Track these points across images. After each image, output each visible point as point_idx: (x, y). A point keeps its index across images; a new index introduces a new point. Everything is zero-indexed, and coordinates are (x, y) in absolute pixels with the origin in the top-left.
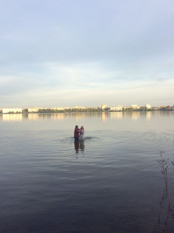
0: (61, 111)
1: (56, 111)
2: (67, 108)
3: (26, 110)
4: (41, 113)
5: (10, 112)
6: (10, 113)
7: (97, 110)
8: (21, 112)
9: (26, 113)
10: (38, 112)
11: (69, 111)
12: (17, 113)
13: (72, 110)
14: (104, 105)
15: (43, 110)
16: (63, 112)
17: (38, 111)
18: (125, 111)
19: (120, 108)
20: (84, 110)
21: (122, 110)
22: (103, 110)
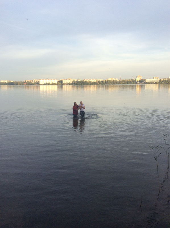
0: (94, 83)
1: (89, 83)
2: (100, 80)
3: (61, 82)
4: (75, 84)
6: (46, 84)
7: (131, 82)
8: (56, 83)
9: (60, 84)
10: (72, 84)
11: (102, 83)
13: (106, 82)
14: (139, 77)
15: (77, 81)
16: (96, 84)
17: (72, 82)
18: (162, 83)
19: (156, 80)
20: (117, 82)
21: (158, 82)
22: (138, 82)
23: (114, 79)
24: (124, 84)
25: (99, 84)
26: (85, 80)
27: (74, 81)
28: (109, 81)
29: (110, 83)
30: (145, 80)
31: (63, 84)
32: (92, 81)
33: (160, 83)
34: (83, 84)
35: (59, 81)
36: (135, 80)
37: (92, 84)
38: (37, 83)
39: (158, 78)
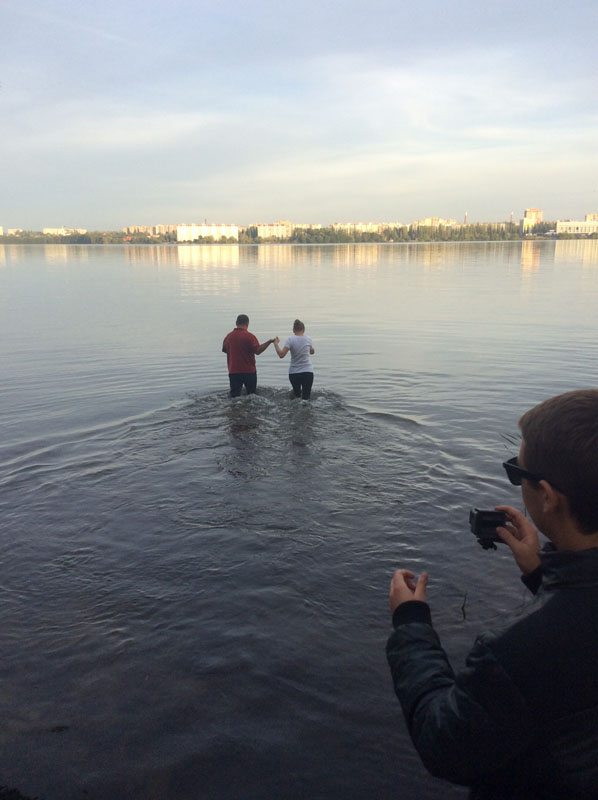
0: (370, 238)
1: (353, 237)
2: (392, 226)
3: (253, 233)
4: (301, 241)
5: (200, 237)
6: (200, 241)
7: (504, 233)
8: (236, 237)
10: (291, 240)
11: (398, 235)
12: (223, 241)
13: (411, 232)
14: (534, 214)
15: (309, 231)
16: (377, 241)
17: (290, 235)
19: (596, 224)
20: (452, 231)
22: (528, 232)
23: (441, 221)
24: (477, 239)
25: (389, 239)
26: (337, 227)
27: (297, 229)
28: (424, 228)
29: (428, 238)
30: (554, 227)
31: (260, 241)
32: (362, 228)
34: (331, 242)
35: (245, 230)
36: (517, 224)
37: (363, 241)
38: (169, 237)
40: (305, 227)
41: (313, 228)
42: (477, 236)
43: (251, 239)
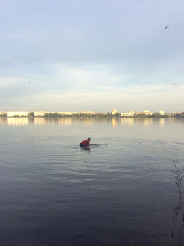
0: (69, 116)
2: (75, 113)
3: (32, 114)
11: (77, 116)
16: (71, 117)
17: (44, 115)
18: (137, 117)
20: (93, 115)
21: (133, 116)
22: (113, 115)
23: (89, 112)
24: (100, 117)
25: (74, 117)
26: (59, 113)
27: (46, 113)
28: (84, 114)
29: (86, 116)
30: (120, 114)
31: (35, 117)
32: (66, 113)
33: (135, 117)
34: (57, 117)
35: (30, 113)
36: (110, 113)
37: (67, 117)
38: (4, 115)
39: (133, 112)
40: (49, 113)
41: (51, 113)
42: (100, 116)
43: (32, 116)
